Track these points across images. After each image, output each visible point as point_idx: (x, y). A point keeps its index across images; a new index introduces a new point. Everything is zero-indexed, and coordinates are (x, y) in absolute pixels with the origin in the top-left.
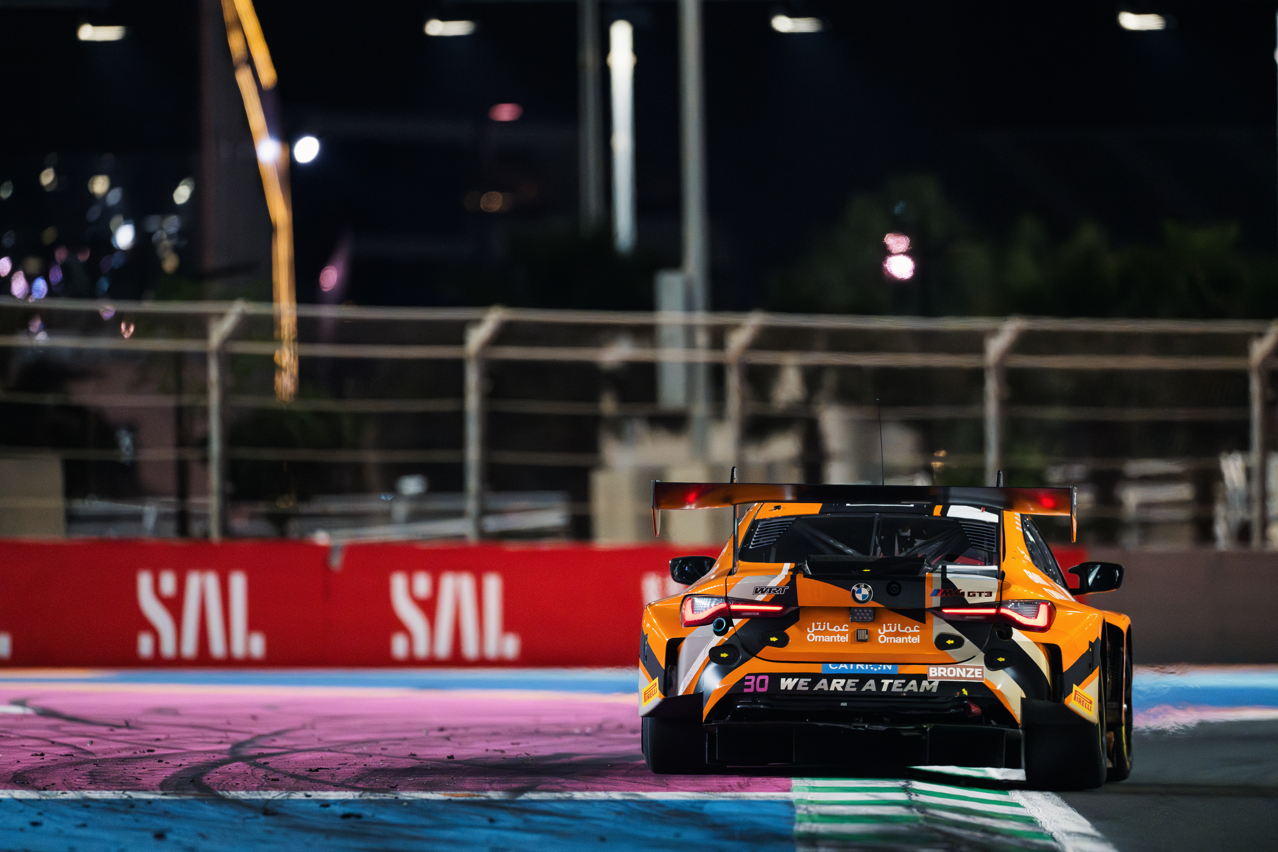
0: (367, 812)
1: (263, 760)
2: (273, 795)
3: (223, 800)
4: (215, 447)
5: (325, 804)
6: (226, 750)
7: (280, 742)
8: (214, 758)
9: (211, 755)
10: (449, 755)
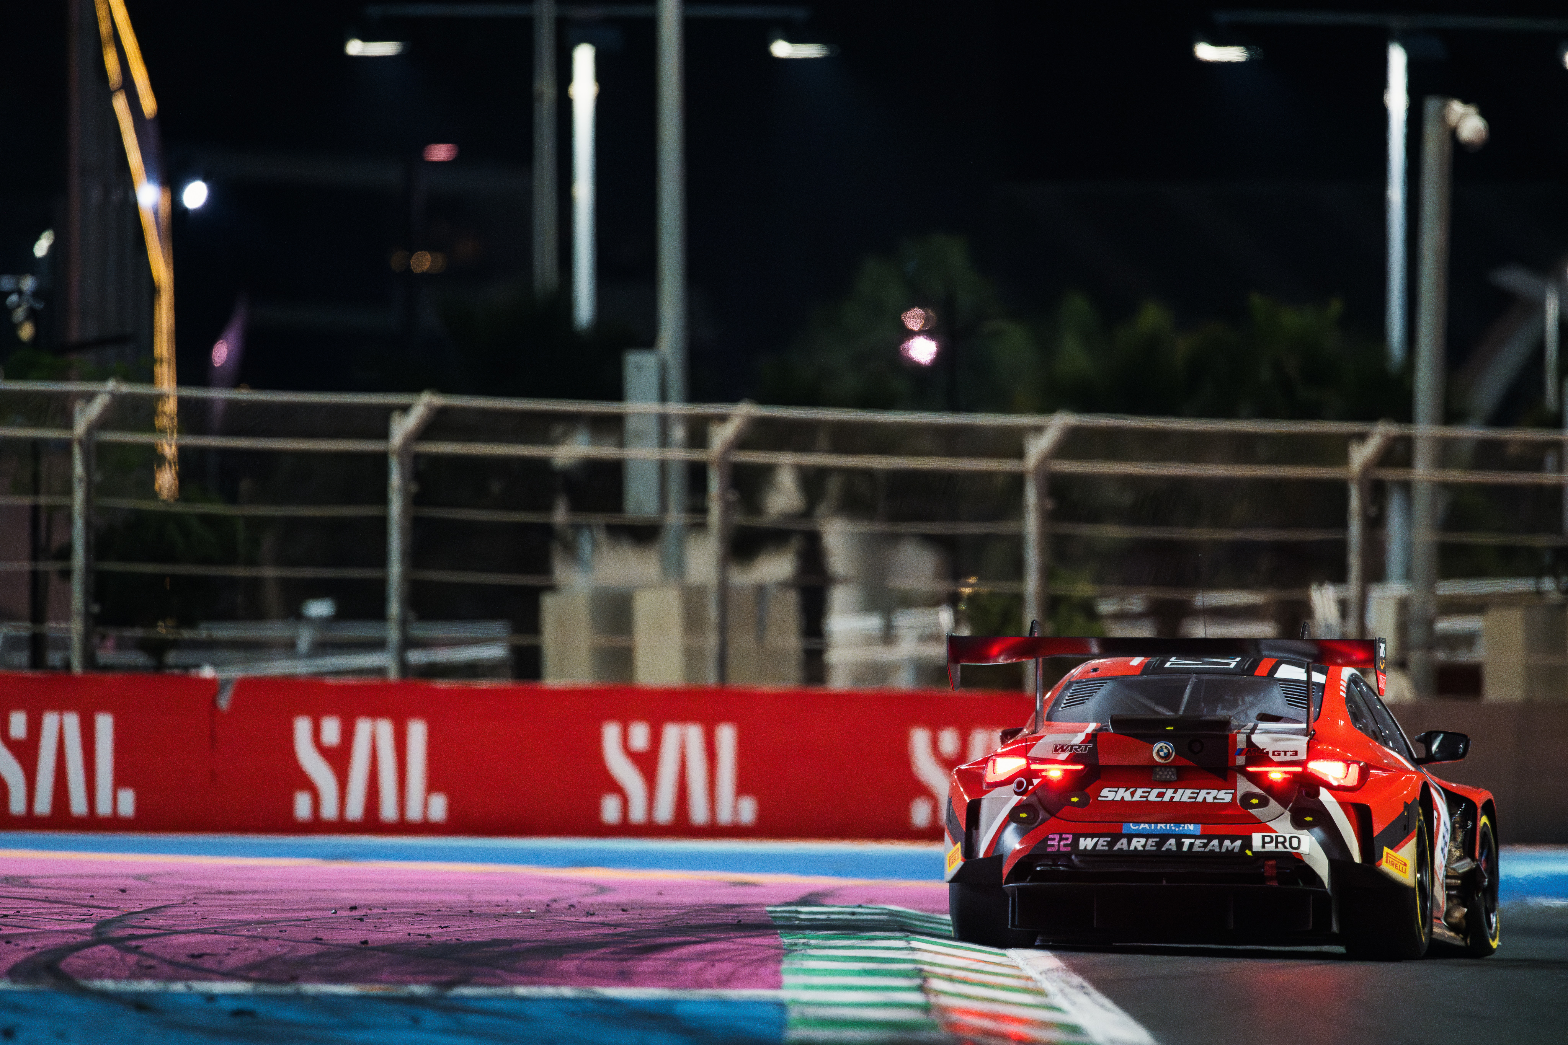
0: (262, 1009)
1: (134, 943)
2: (147, 985)
3: (85, 992)
4: (79, 560)
5: (211, 998)
6: (87, 930)
7: (156, 921)
8: (74, 940)
9: (71, 936)
10: (363, 940)
